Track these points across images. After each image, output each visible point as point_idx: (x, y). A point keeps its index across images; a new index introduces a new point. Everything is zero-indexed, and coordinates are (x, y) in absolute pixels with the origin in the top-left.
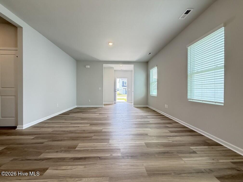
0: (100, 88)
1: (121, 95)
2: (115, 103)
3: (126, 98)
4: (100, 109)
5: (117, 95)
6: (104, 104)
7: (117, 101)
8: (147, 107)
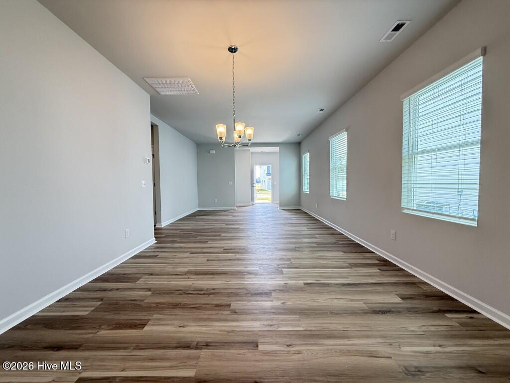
0: (230, 183)
1: (263, 192)
2: (252, 205)
3: (270, 197)
4: (232, 211)
5: (255, 191)
6: (237, 207)
7: (256, 201)
8: (300, 209)
